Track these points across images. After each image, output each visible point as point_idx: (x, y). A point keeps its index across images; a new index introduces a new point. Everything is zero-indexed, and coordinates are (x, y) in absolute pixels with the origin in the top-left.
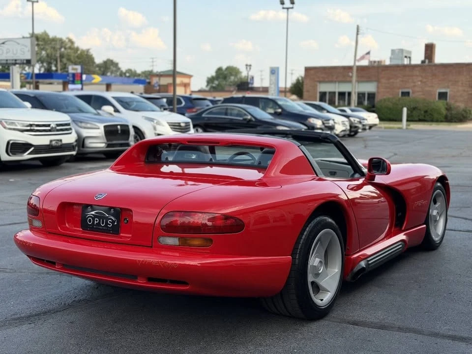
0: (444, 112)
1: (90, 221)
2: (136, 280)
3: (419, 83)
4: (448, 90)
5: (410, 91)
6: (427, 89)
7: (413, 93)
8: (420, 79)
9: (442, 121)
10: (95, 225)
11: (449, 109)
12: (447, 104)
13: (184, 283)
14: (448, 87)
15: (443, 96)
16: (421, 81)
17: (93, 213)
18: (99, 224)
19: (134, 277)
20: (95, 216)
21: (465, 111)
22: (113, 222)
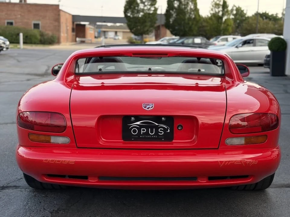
0: (39, 37)
1: (135, 131)
2: (197, 181)
3: (19, 16)
4: (40, 22)
5: (13, 21)
6: (25, 20)
7: (16, 23)
8: (19, 13)
9: (38, 44)
10: (142, 135)
11: (42, 35)
12: (40, 32)
13: (245, 177)
14: (39, 20)
15: (36, 26)
16: (20, 15)
17: (138, 123)
18: (147, 133)
19: (194, 178)
20: (141, 126)
21: (52, 36)
22: (165, 130)
